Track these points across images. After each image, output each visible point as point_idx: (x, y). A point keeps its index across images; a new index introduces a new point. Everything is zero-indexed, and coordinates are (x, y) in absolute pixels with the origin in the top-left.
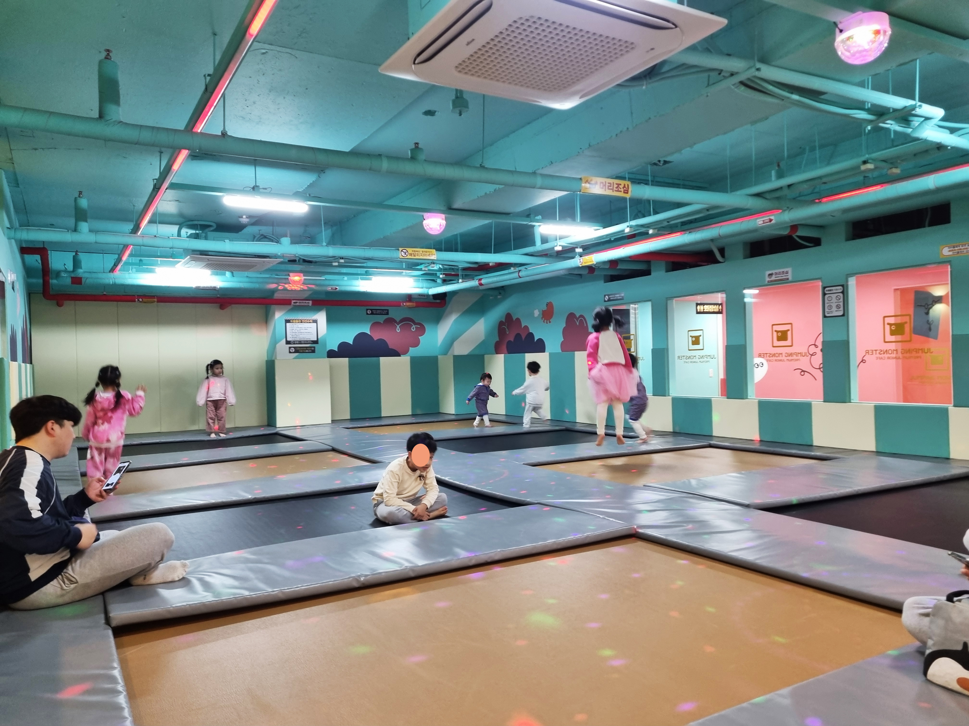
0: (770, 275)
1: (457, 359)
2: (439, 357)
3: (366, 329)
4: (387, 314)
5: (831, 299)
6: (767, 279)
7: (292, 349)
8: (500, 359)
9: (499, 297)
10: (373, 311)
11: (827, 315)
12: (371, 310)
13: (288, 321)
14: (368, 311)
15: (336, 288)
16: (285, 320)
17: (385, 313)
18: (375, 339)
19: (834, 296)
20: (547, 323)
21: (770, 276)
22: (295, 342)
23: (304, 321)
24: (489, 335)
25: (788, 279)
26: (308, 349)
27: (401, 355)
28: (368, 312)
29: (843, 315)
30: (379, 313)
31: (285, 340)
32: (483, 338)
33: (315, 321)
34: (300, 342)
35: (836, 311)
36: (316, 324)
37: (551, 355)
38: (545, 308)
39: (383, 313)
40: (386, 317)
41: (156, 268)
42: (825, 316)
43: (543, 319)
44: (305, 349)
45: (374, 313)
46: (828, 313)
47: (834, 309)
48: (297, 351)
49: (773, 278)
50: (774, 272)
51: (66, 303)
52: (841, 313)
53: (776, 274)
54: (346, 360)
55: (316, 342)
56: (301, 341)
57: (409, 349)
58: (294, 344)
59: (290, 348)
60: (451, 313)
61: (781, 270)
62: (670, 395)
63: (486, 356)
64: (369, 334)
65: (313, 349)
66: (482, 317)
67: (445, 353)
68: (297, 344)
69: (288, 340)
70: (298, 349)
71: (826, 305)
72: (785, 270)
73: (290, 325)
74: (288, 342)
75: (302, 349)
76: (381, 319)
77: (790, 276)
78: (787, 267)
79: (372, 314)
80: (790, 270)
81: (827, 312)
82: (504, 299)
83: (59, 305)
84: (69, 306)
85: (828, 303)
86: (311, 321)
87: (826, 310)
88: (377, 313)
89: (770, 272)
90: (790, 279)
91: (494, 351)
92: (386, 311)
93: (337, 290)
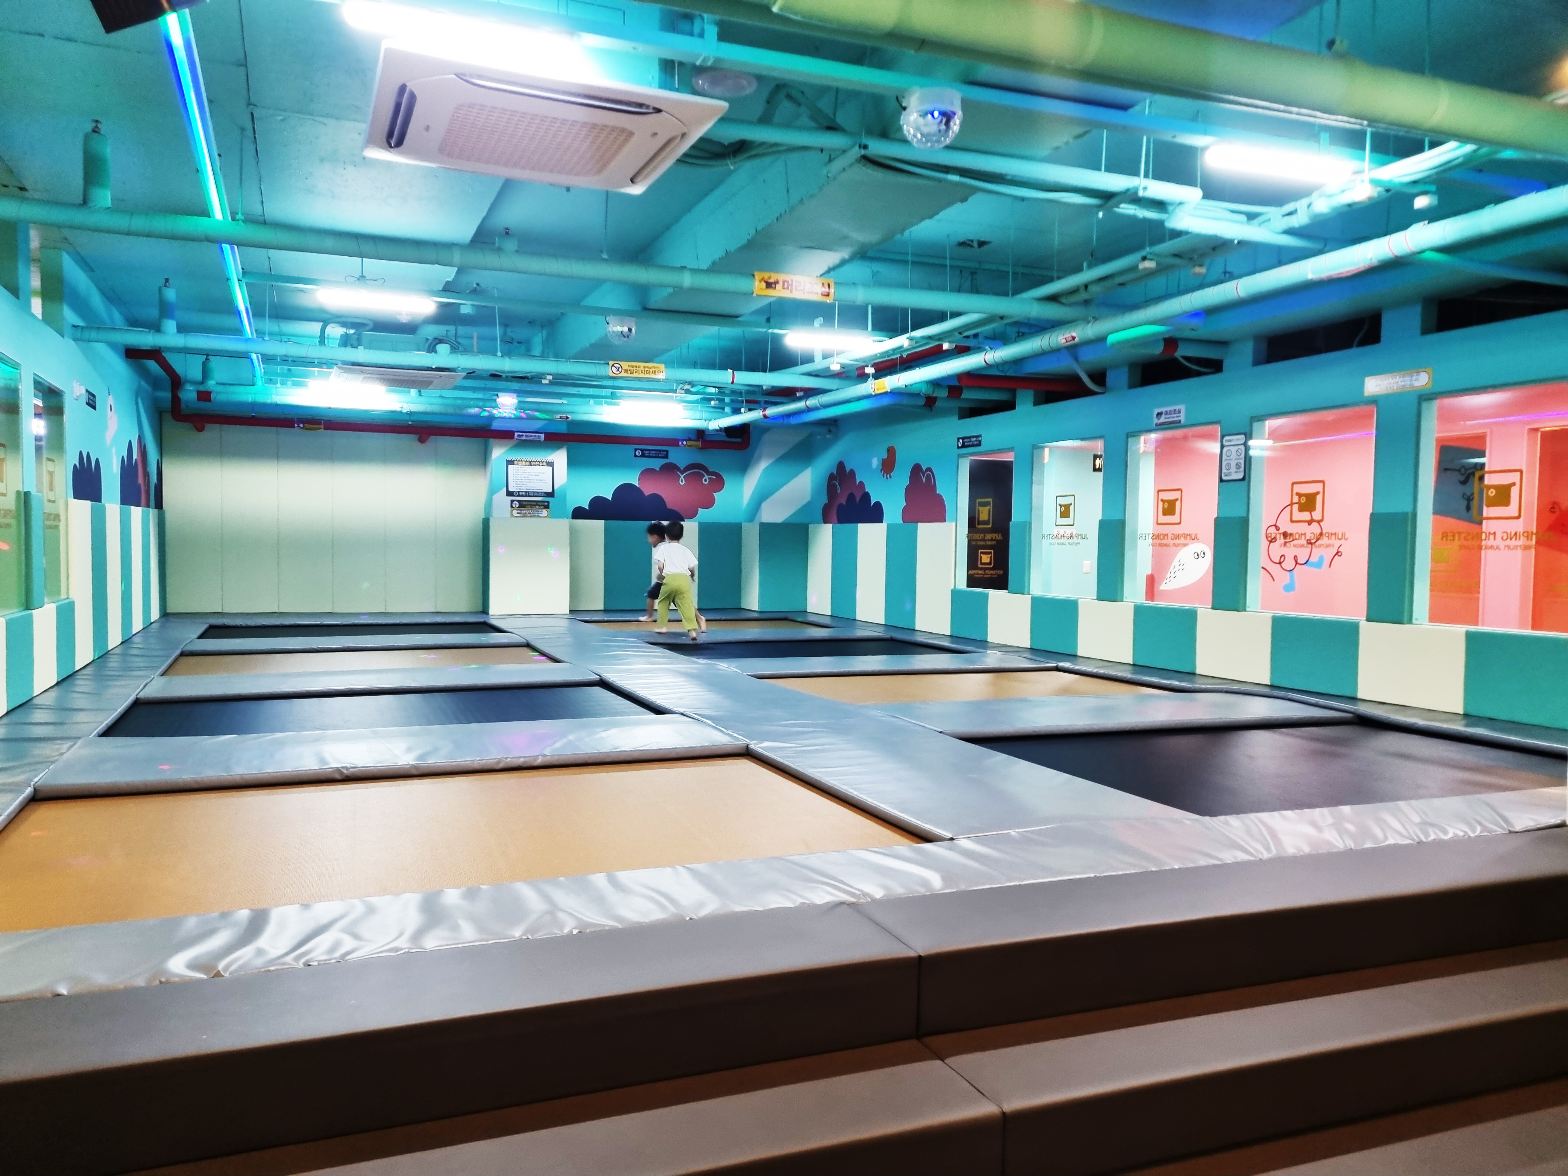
0: (1159, 414)
1: (766, 528)
2: (744, 524)
3: (633, 478)
4: (666, 457)
5: (1230, 453)
6: (1156, 421)
7: (515, 504)
8: (827, 530)
9: (828, 436)
10: (644, 452)
11: (1224, 478)
12: (642, 450)
13: (510, 462)
14: (637, 451)
15: (567, 417)
16: (507, 461)
17: (663, 455)
18: (647, 494)
19: (1234, 449)
20: (887, 478)
21: (1159, 416)
22: (520, 493)
23: (534, 463)
24: (815, 494)
25: (1180, 422)
26: (539, 503)
27: (685, 520)
28: (637, 454)
29: (1243, 479)
30: (654, 455)
31: (505, 489)
32: (808, 498)
33: (551, 464)
34: (528, 494)
35: (1236, 472)
36: (551, 468)
37: (889, 527)
38: (885, 456)
39: (660, 455)
40: (663, 461)
41: (309, 381)
42: (1221, 480)
43: (883, 472)
44: (535, 504)
45: (646, 455)
46: (1226, 476)
47: (1233, 469)
48: (522, 505)
49: (1162, 419)
50: (1163, 410)
51: (208, 426)
52: (1240, 476)
53: (1166, 413)
54: (600, 524)
55: (551, 495)
56: (528, 492)
57: (698, 510)
58: (519, 496)
59: (512, 501)
60: (760, 458)
61: (1172, 408)
62: (1031, 593)
63: (810, 526)
64: (638, 486)
65: (546, 504)
66: (809, 467)
67: (751, 519)
68: (522, 496)
69: (510, 489)
70: (524, 503)
71: (1224, 463)
72: (1177, 407)
73: (515, 469)
74: (509, 494)
75: (530, 503)
76: (656, 464)
77: (1182, 418)
78: (1178, 404)
79: (643, 456)
80: (1182, 407)
81: (1224, 473)
82: (836, 438)
83: (200, 429)
84: (212, 432)
85: (1226, 460)
86: (545, 464)
87: (1224, 470)
88: (651, 455)
89: (1159, 410)
90: (1183, 422)
91: (820, 518)
92: (665, 453)
93: (568, 420)
